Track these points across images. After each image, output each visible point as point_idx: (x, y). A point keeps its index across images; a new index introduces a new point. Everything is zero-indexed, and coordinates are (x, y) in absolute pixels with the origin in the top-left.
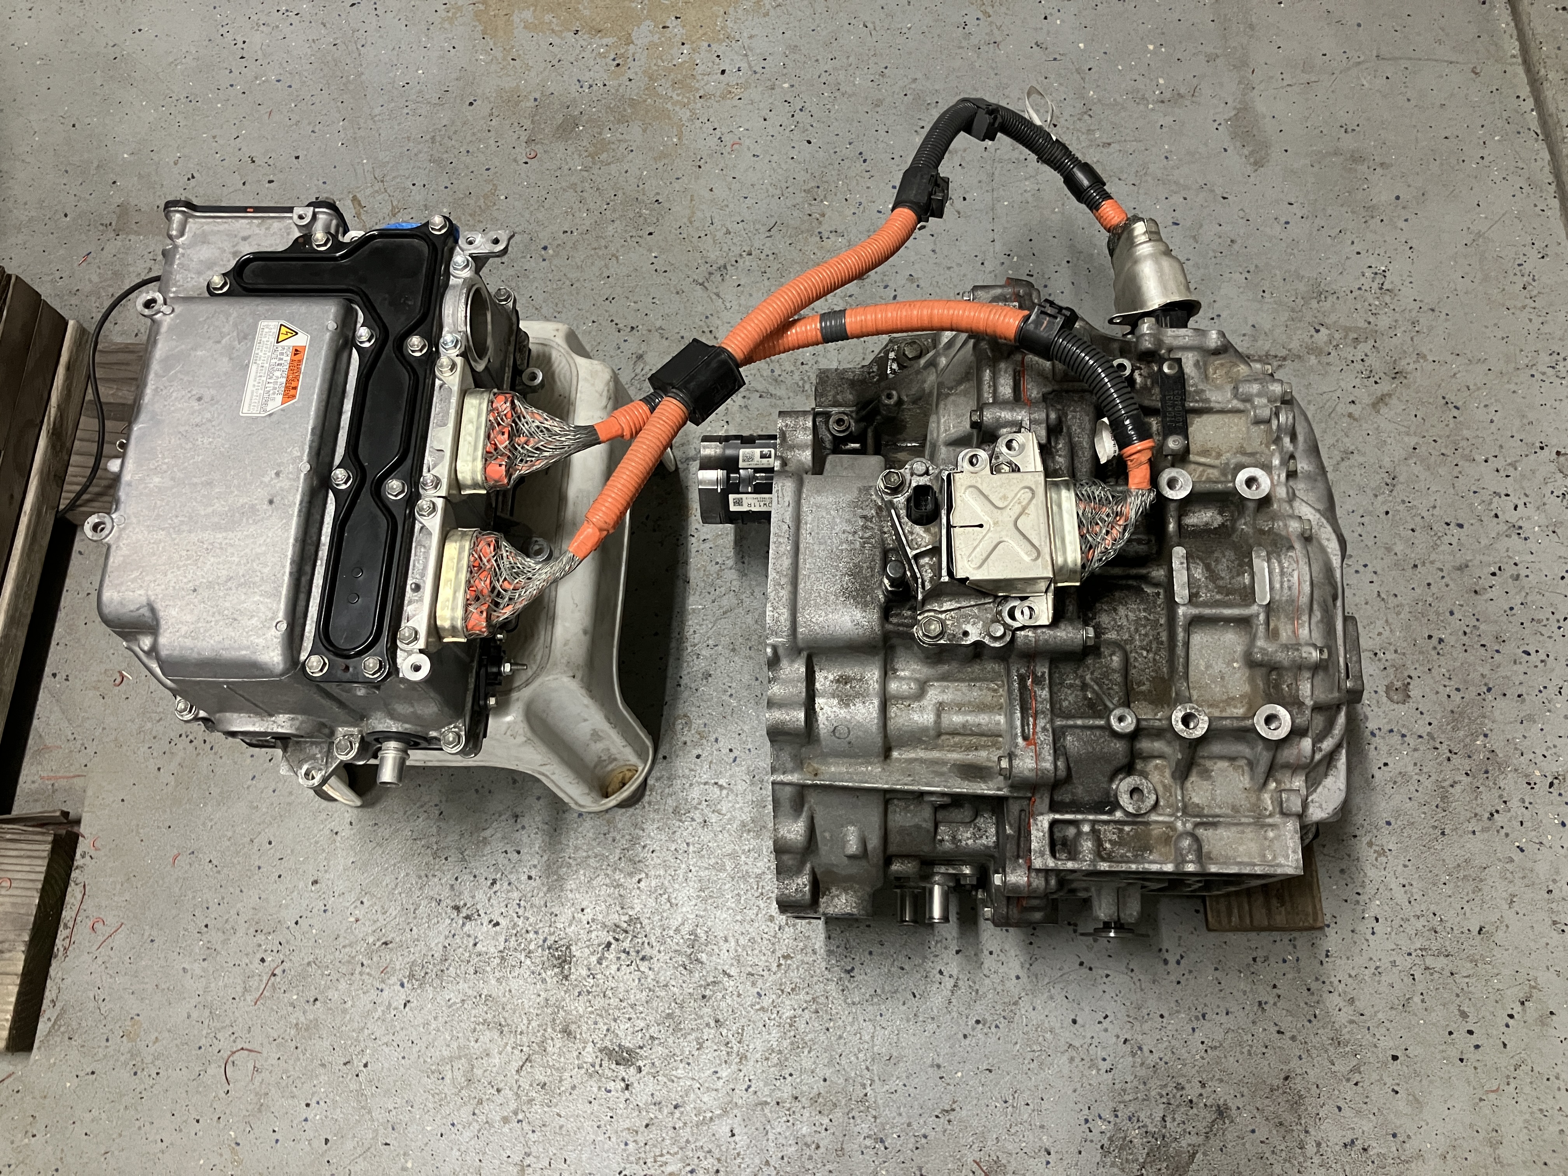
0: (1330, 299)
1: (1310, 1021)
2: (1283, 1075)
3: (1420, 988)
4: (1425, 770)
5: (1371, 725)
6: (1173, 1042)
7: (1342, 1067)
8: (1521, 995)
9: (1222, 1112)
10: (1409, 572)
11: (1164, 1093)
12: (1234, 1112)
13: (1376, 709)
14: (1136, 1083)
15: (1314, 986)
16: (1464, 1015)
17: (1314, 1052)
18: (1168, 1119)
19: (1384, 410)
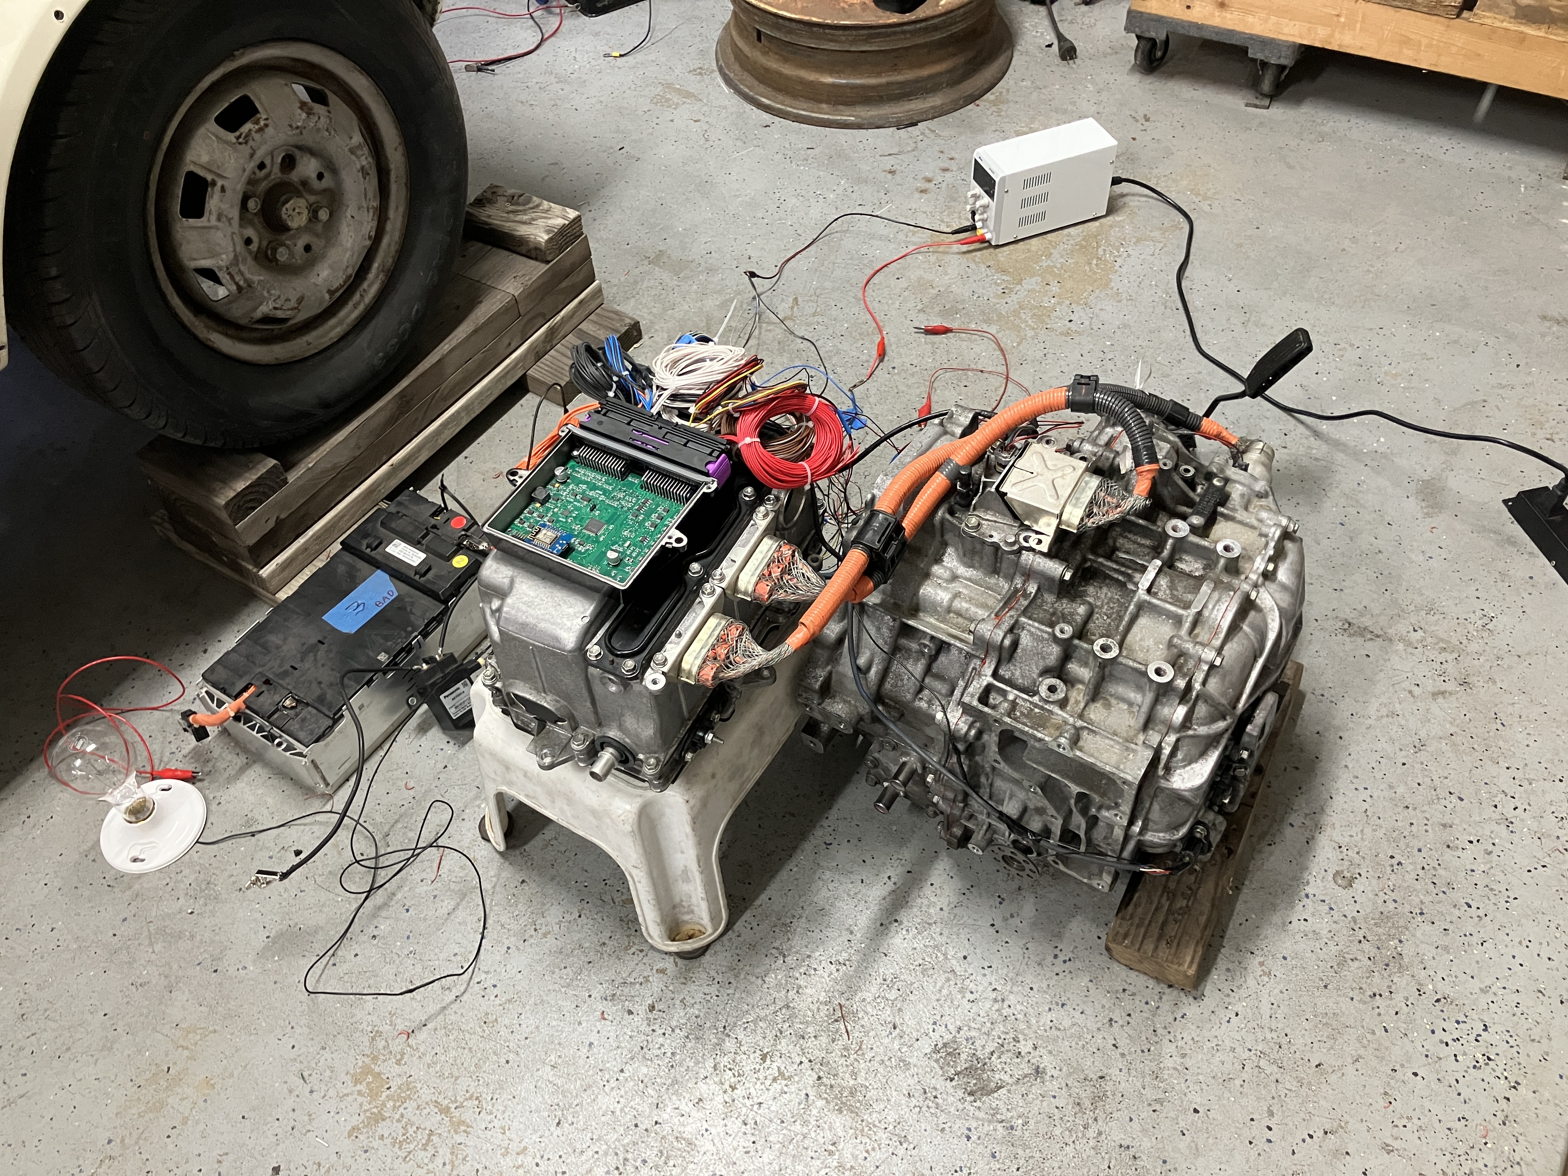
0: (1437, 617)
1: (1143, 1051)
2: (1100, 1074)
3: (1245, 1076)
4: (1336, 938)
5: (1309, 890)
6: (1030, 1010)
7: (1150, 1094)
8: (1328, 1127)
9: (1038, 1072)
10: (1400, 809)
11: (1003, 1037)
12: (1047, 1077)
13: (1319, 881)
14: (986, 1020)
15: (1160, 1031)
16: (1271, 1114)
17: (1133, 1073)
18: (995, 1055)
19: (1440, 700)
